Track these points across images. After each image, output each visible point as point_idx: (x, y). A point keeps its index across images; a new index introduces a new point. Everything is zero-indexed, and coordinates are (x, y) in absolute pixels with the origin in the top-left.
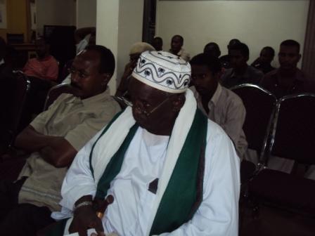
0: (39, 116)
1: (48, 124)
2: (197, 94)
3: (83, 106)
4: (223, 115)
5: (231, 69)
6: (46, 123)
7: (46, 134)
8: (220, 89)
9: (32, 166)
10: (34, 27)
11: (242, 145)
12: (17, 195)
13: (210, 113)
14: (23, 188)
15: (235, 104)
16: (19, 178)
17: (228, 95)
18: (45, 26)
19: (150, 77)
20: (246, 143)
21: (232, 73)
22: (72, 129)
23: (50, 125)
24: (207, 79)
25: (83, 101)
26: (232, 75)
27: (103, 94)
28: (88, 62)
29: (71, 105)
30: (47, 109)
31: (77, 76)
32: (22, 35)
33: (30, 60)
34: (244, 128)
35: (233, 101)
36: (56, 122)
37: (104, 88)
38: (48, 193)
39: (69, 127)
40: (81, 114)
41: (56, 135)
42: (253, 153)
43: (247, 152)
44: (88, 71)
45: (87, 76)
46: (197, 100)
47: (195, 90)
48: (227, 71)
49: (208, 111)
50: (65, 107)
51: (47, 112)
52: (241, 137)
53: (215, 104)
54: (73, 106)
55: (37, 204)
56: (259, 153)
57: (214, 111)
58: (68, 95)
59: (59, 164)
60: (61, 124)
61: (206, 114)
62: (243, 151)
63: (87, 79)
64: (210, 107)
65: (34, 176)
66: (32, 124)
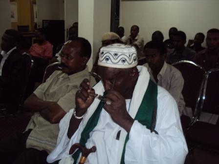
0: (40, 87)
1: (45, 92)
2: (150, 69)
3: (70, 80)
4: (168, 83)
5: (173, 49)
6: (44, 91)
7: (44, 100)
8: (166, 65)
9: (36, 121)
10: (36, 21)
11: (181, 104)
12: (25, 142)
13: (159, 82)
14: (29, 137)
15: (177, 76)
16: (27, 130)
17: (171, 70)
18: (43, 21)
19: (109, 62)
20: (184, 103)
21: (174, 52)
22: (62, 96)
23: (47, 93)
24: (157, 58)
25: (70, 76)
26: (174, 54)
27: (83, 71)
28: (72, 49)
29: (61, 79)
30: (45, 82)
31: (65, 58)
32: (28, 26)
33: (33, 45)
34: (183, 92)
35: (175, 74)
36: (51, 91)
37: (84, 67)
38: (46, 141)
39: (61, 95)
40: (68, 86)
41: (51, 101)
42: (189, 110)
43: (185, 109)
44: (72, 55)
45: (72, 59)
46: (150, 73)
47: (148, 66)
48: (171, 51)
49: (157, 81)
50: (57, 81)
51: (45, 84)
52: (181, 99)
53: (162, 76)
54: (63, 80)
55: (38, 149)
56: (193, 110)
57: (161, 81)
58: (59, 72)
59: (53, 121)
60: (55, 93)
61: (155, 83)
62: (182, 108)
63: (72, 61)
64: (159, 78)
65: (36, 129)
66: (35, 92)
